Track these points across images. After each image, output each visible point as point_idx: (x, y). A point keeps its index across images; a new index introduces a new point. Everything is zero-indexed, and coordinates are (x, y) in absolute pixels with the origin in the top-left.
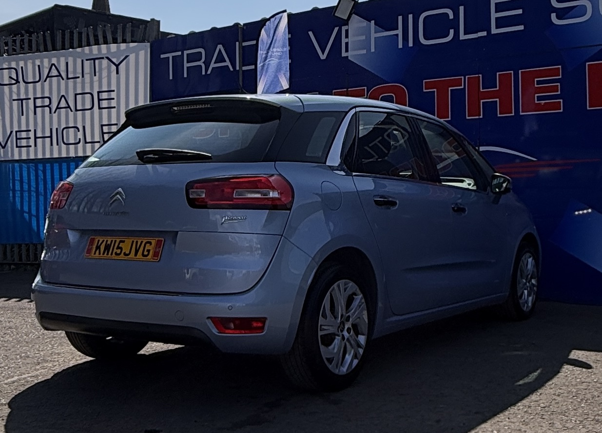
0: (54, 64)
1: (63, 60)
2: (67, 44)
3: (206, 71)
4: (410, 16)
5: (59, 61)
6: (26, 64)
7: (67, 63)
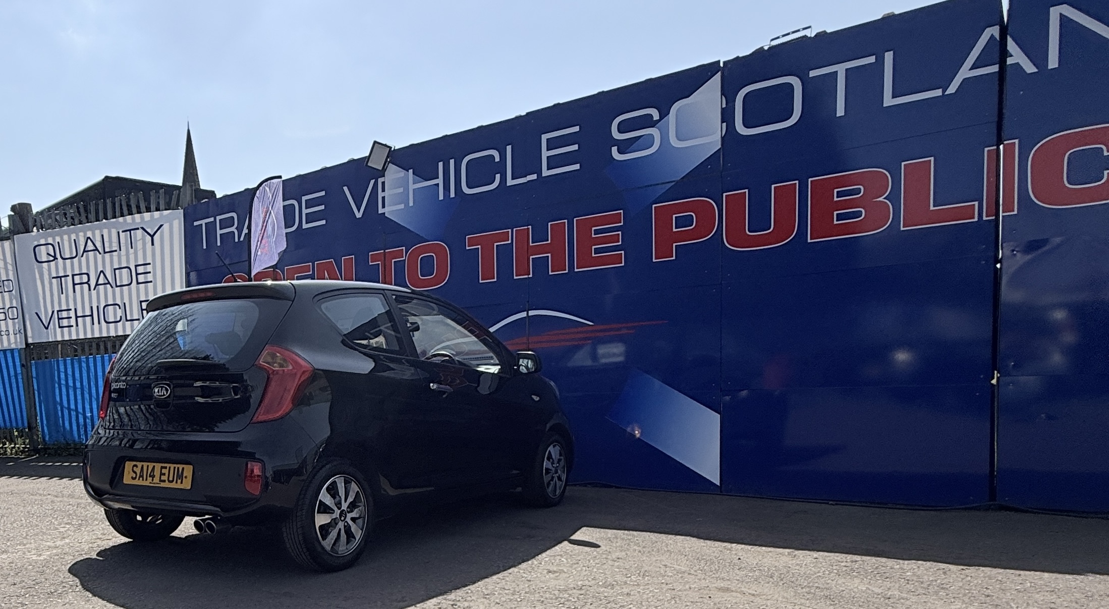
0: (89, 238)
1: (97, 233)
2: (101, 215)
3: (239, 237)
4: (452, 162)
5: (94, 234)
6: (62, 239)
7: (102, 236)
